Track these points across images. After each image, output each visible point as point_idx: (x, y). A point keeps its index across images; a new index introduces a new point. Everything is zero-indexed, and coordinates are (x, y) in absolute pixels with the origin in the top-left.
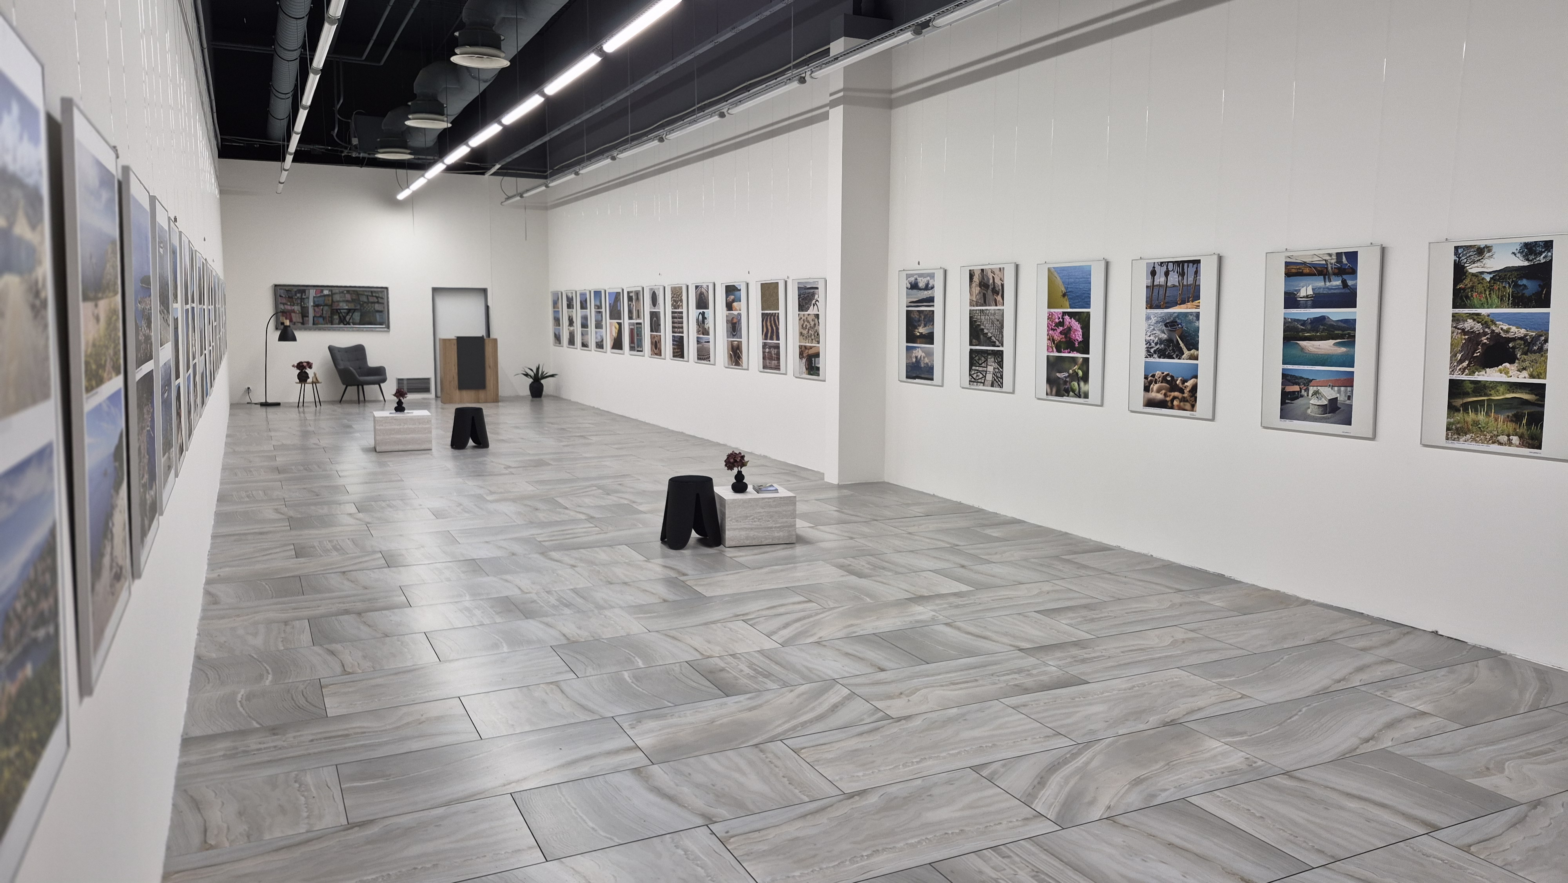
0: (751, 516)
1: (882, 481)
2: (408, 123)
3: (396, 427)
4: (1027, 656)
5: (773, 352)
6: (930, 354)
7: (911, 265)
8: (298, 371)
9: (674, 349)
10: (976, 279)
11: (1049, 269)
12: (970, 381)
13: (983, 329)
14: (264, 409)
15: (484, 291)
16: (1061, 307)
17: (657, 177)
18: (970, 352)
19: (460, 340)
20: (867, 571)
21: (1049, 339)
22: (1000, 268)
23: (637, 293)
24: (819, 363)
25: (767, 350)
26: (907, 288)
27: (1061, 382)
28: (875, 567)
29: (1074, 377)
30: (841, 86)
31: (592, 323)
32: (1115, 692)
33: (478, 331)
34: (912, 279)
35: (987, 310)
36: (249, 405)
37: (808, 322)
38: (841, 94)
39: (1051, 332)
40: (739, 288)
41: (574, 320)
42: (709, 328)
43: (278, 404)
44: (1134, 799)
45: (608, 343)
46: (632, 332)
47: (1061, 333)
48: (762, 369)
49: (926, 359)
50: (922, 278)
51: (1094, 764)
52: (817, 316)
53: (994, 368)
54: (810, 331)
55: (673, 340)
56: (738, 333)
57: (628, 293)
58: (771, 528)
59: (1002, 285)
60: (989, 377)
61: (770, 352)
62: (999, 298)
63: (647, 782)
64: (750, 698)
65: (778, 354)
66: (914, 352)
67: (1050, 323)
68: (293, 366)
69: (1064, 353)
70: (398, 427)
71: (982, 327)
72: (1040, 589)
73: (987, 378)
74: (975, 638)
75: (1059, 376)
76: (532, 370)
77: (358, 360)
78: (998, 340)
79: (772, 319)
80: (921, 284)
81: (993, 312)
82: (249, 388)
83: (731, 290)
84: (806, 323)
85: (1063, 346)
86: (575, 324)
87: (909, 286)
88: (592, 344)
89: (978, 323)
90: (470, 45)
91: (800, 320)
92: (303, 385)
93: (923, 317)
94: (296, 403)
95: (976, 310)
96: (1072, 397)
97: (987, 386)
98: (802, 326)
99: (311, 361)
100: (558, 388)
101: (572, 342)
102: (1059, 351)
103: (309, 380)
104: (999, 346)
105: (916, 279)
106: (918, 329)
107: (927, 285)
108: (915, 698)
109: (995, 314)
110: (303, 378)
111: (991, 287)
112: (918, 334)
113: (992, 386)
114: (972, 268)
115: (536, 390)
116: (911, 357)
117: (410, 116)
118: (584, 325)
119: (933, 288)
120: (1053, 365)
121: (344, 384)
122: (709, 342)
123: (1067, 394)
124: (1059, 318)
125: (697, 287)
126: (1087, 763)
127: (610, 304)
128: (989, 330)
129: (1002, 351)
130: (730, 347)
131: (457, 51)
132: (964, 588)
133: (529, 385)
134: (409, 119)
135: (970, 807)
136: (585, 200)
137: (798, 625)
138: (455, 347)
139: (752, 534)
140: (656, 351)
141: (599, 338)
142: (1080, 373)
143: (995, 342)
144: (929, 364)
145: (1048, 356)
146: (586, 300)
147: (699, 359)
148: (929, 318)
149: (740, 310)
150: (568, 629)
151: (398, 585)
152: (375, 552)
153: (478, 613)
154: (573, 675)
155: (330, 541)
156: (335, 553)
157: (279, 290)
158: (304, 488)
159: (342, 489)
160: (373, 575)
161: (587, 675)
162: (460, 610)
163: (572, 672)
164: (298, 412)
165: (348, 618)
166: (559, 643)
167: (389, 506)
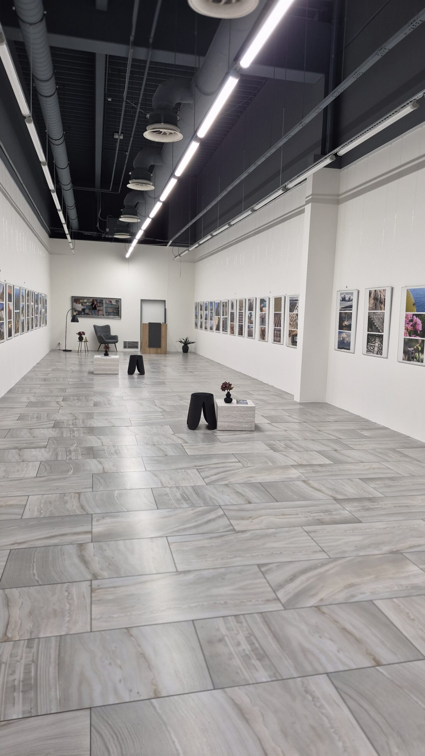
0: (231, 415)
1: (325, 402)
2: (120, 219)
3: (103, 363)
4: (337, 503)
5: (278, 333)
6: (349, 336)
7: (343, 289)
8: (79, 336)
9: (239, 331)
10: (372, 296)
11: (407, 290)
12: (367, 351)
13: (374, 323)
14: (64, 353)
15: (164, 301)
16: (412, 311)
17: (236, 245)
18: (368, 335)
19: (150, 324)
20: (281, 448)
21: (405, 329)
22: (384, 290)
23: (226, 303)
24: (297, 340)
25: (276, 332)
26: (340, 300)
27: (410, 353)
28: (288, 447)
29: (417, 350)
30: (311, 193)
31: (209, 318)
32: (373, 530)
33: (161, 321)
34: (343, 296)
35: (376, 312)
36: (59, 350)
37: (293, 318)
38: (311, 197)
39: (406, 325)
40: (266, 300)
41: (203, 316)
42: (253, 320)
43: (70, 351)
44: (341, 597)
45: (214, 328)
46: (223, 321)
47: (411, 325)
48: (273, 342)
49: (347, 338)
50: (347, 295)
51: (332, 571)
52: (297, 315)
53: (379, 344)
54: (294, 323)
55: (239, 327)
56: (264, 323)
57: (223, 303)
58: (242, 422)
59: (385, 299)
60: (376, 349)
61: (277, 333)
62: (383, 306)
63: (81, 551)
64: (168, 512)
65: (280, 334)
66: (342, 334)
67: (407, 320)
68: (77, 334)
69: (412, 337)
70: (104, 363)
71: (374, 322)
72: (371, 466)
73: (375, 350)
74: (314, 490)
75: (409, 350)
76: (184, 340)
77: (106, 332)
78: (381, 329)
79: (278, 316)
80: (347, 299)
81: (379, 313)
82: (59, 343)
83: (262, 301)
84: (292, 318)
85: (412, 333)
86: (203, 318)
87: (341, 299)
88: (209, 328)
89: (372, 320)
90: (135, 179)
91: (290, 316)
92: (81, 342)
93: (347, 316)
94: (77, 350)
95: (372, 312)
96: (415, 361)
97: (375, 354)
98: (291, 320)
99: (84, 332)
100: (196, 348)
101: (201, 327)
102: (410, 336)
103: (83, 340)
104: (381, 332)
105: (345, 296)
106: (344, 322)
107: (350, 298)
108: (256, 521)
109: (380, 315)
110: (81, 339)
111: (379, 300)
112: (344, 325)
113: (377, 354)
114: (370, 290)
115: (185, 349)
116: (340, 337)
117: (122, 216)
118: (206, 319)
119: (352, 300)
120: (407, 343)
121: (99, 343)
122: (252, 327)
123: (412, 360)
124: (411, 317)
125: (249, 300)
126: (327, 571)
127: (216, 308)
128: (377, 323)
129: (383, 335)
130: (261, 330)
131: (130, 182)
132: (328, 462)
133: (182, 346)
134: (121, 218)
135: (241, 588)
136: (209, 258)
137: (223, 474)
138: (148, 327)
139: (231, 424)
140: (232, 332)
141: (211, 325)
142: (420, 348)
143: (379, 330)
144: (349, 341)
145: (404, 338)
146: (207, 307)
147: (248, 336)
148: (349, 316)
149: (266, 312)
150: (108, 465)
151: (49, 437)
152: (53, 420)
153: (73, 453)
154: (91, 490)
155: (38, 414)
156: (35, 419)
157: (74, 299)
158: (48, 389)
159: (64, 390)
160: (42, 431)
161: (98, 490)
162: (66, 451)
163: (92, 488)
164: (78, 355)
165: (14, 451)
166: (98, 473)
167: (78, 399)
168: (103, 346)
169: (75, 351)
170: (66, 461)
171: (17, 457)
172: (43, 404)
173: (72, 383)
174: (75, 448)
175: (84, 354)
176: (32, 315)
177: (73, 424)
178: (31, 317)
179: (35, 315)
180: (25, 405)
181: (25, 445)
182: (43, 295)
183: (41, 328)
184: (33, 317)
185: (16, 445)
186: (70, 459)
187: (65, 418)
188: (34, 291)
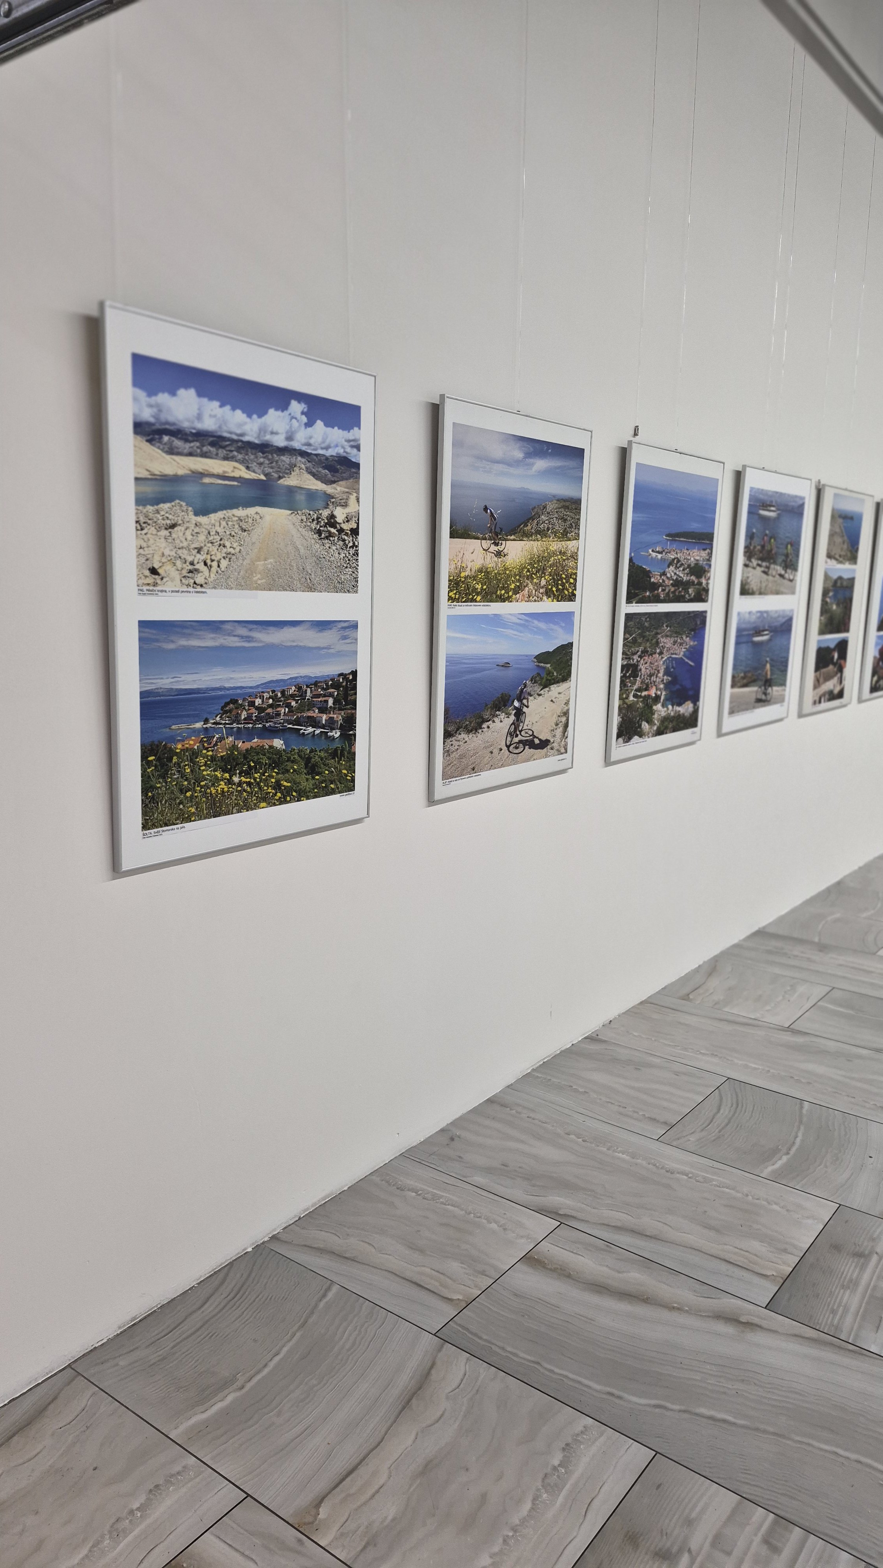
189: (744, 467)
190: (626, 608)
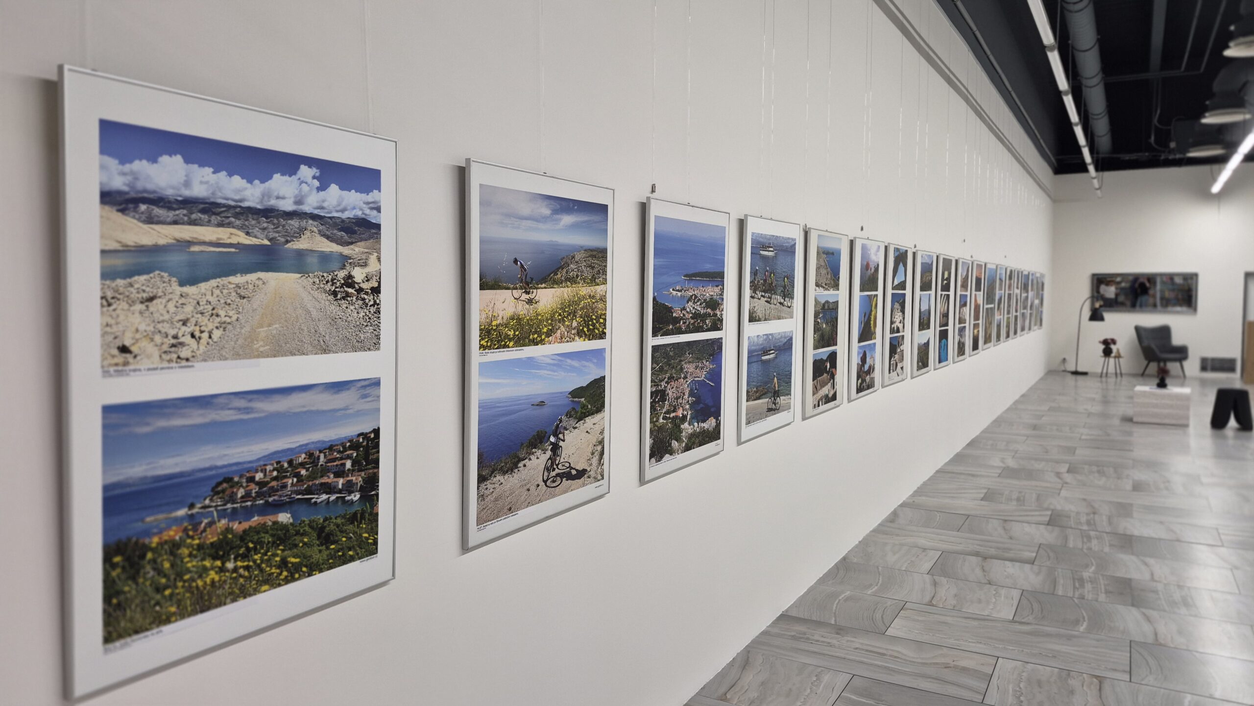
2: (1205, 121)
3: (1154, 401)
8: (1104, 346)
14: (1074, 377)
36: (1064, 371)
43: (1086, 373)
68: (1100, 342)
70: (1156, 401)
77: (1163, 338)
82: (1065, 357)
92: (1107, 358)
94: (1098, 373)
99: (1115, 338)
103: (1113, 355)
110: (1107, 352)
121: (1147, 359)
131: (1231, 44)
134: (1206, 117)
150: (1166, 630)
151: (1040, 542)
152: (1047, 509)
153: (1088, 586)
154: (1127, 677)
155: (1020, 492)
156: (1015, 503)
157: (1096, 277)
158: (1041, 445)
159: (1072, 450)
160: (1027, 528)
161: (1143, 682)
162: (1074, 579)
163: (1129, 674)
164: (1101, 382)
165: (974, 559)
166: (1143, 641)
167: (1099, 472)
168: (1153, 367)
169: (1094, 375)
170: (1074, 601)
171: (978, 571)
172: (1030, 475)
173: (1088, 437)
174: (1092, 575)
175: (1112, 380)
176: (1016, 311)
177: (1088, 523)
178: (1014, 314)
179: (1022, 311)
180: (996, 473)
181: (993, 552)
182: (1038, 275)
183: (1032, 333)
184: (1018, 314)
185: (978, 548)
186: (1082, 597)
187: (1072, 508)
188: (1022, 269)
189: (746, 216)
190: (652, 341)
